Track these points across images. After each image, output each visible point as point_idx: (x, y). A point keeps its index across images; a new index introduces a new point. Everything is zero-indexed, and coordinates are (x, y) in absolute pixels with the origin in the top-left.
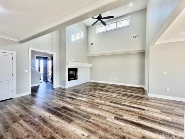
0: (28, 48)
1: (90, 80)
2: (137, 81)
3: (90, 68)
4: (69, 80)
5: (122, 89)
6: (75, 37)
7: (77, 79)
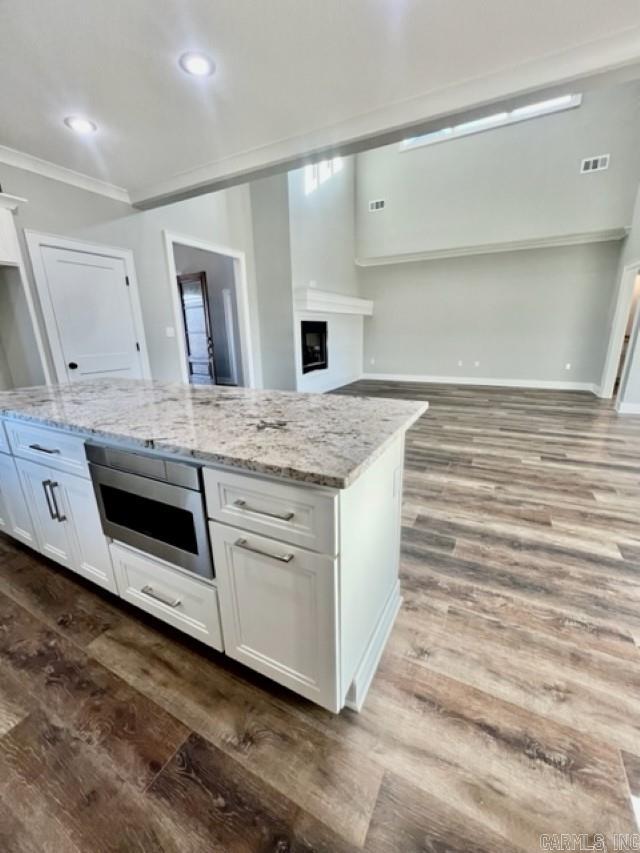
0: (163, 233)
1: (365, 371)
2: (568, 366)
3: (361, 319)
4: (306, 370)
5: (513, 398)
6: (316, 175)
7: (324, 366)
